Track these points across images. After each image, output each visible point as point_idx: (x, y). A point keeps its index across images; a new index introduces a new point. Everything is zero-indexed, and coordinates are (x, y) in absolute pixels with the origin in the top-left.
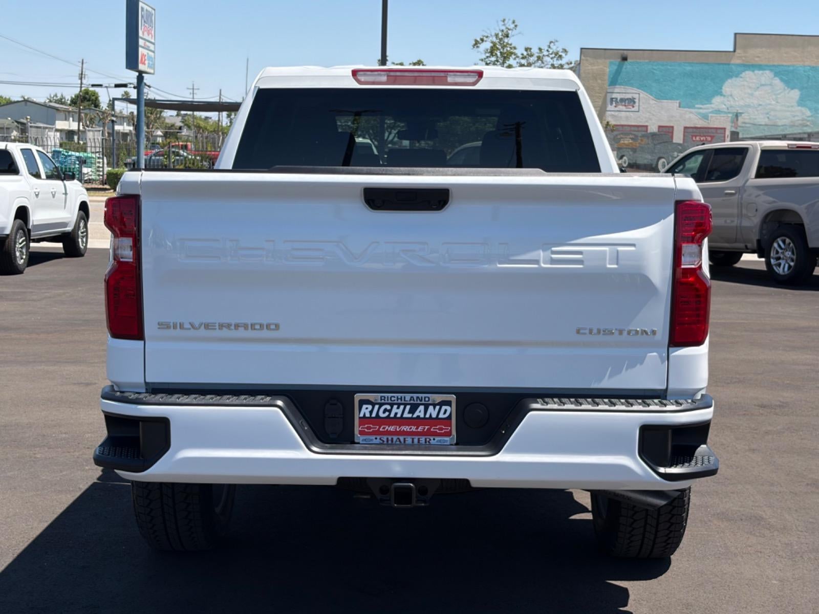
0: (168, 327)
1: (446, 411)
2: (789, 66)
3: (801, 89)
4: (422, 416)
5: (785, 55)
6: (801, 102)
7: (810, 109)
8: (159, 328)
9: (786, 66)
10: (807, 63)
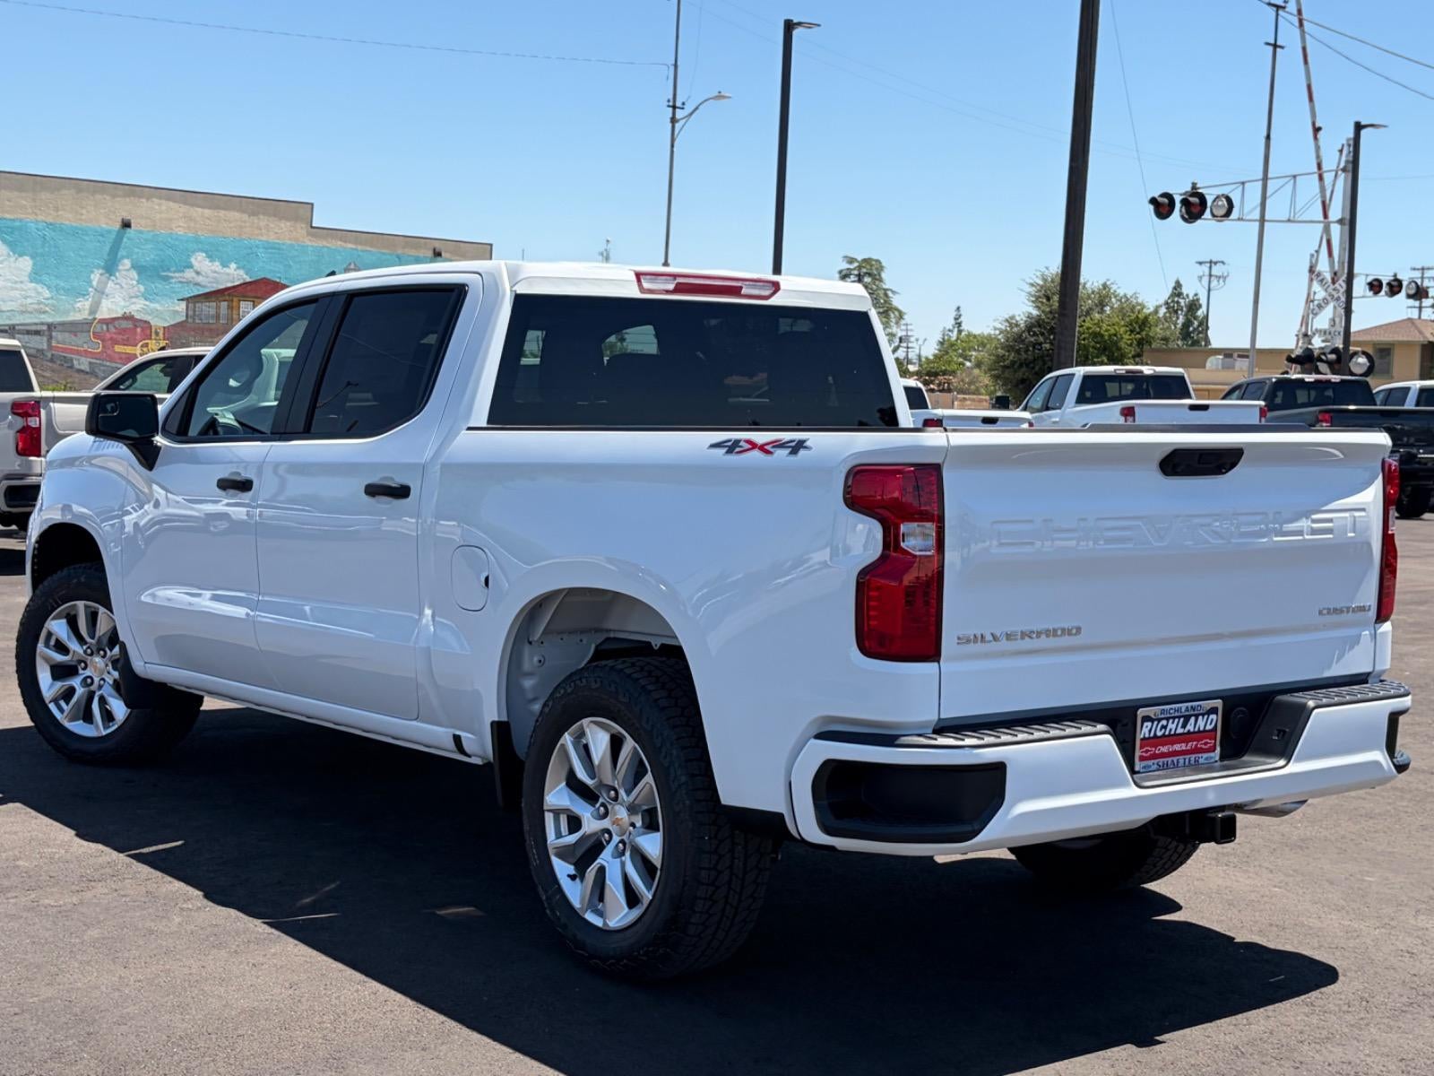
0: (968, 641)
1: (1212, 720)
2: (14, 220)
3: (32, 257)
4: (1192, 730)
5: (8, 203)
6: (35, 276)
7: (49, 288)
8: (958, 643)
9: (10, 220)
10: (40, 218)
